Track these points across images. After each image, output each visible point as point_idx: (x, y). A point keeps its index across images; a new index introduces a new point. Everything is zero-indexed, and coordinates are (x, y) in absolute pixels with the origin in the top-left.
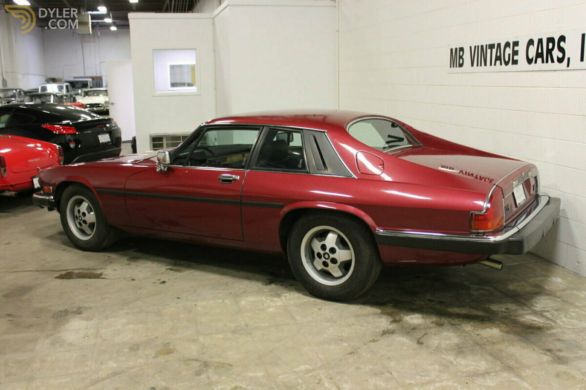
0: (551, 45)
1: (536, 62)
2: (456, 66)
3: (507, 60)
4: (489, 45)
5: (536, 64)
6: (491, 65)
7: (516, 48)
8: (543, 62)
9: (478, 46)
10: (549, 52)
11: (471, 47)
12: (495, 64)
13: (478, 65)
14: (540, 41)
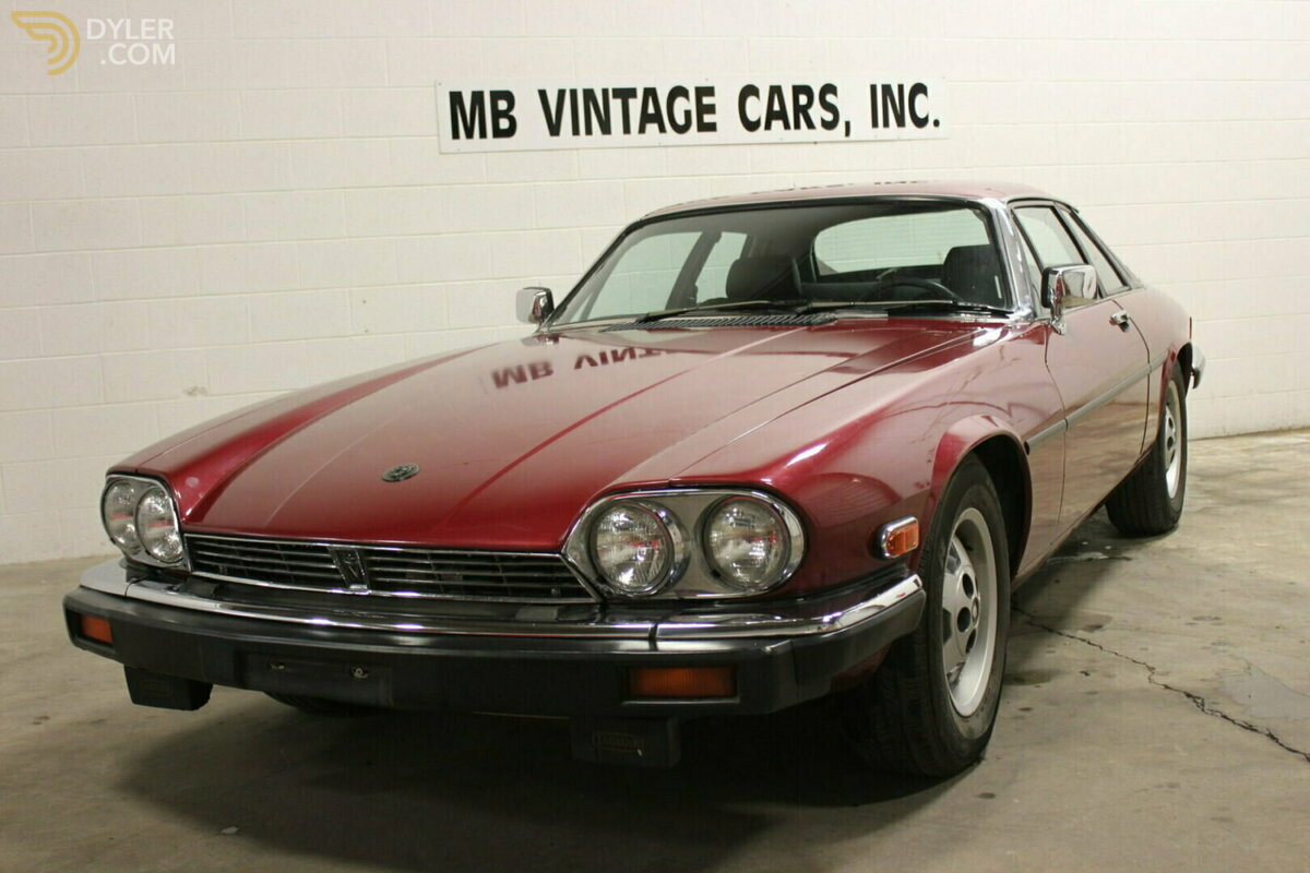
0: (803, 100)
1: (768, 127)
2: (483, 135)
3: (680, 120)
4: (615, 91)
5: (768, 132)
6: (627, 130)
7: (706, 100)
8: (787, 126)
9: (574, 93)
10: (801, 111)
11: (543, 94)
12: (642, 130)
13: (576, 131)
14: (776, 91)
